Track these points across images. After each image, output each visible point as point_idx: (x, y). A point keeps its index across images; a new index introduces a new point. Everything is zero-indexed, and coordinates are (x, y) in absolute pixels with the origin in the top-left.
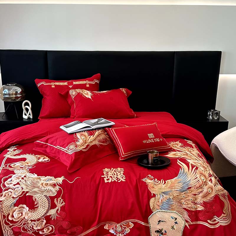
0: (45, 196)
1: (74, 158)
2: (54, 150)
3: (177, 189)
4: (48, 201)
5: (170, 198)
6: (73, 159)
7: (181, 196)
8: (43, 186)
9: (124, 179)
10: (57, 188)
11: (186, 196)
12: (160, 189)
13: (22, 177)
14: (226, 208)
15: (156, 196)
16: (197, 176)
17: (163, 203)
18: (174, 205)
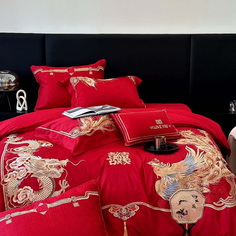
0: (49, 178)
1: (78, 141)
2: (57, 136)
3: (183, 171)
4: (52, 183)
5: (176, 181)
6: (77, 143)
7: (187, 178)
8: (47, 167)
9: (130, 162)
10: (62, 170)
11: (192, 179)
12: (166, 171)
13: (27, 159)
14: (232, 190)
15: (162, 178)
16: (204, 160)
17: (169, 185)
18: (179, 188)
